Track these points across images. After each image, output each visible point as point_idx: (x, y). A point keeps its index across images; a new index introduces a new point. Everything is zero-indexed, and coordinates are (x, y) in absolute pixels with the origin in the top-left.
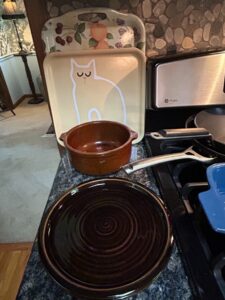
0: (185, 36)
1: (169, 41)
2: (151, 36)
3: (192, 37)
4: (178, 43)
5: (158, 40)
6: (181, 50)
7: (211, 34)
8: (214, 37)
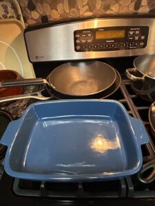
0: (52, 9)
1: (41, 13)
2: (27, 9)
3: (57, 10)
4: (47, 14)
5: (33, 12)
6: (52, 19)
7: (70, 8)
8: (72, 9)
